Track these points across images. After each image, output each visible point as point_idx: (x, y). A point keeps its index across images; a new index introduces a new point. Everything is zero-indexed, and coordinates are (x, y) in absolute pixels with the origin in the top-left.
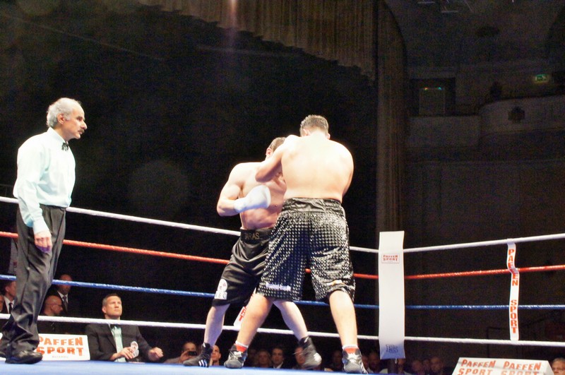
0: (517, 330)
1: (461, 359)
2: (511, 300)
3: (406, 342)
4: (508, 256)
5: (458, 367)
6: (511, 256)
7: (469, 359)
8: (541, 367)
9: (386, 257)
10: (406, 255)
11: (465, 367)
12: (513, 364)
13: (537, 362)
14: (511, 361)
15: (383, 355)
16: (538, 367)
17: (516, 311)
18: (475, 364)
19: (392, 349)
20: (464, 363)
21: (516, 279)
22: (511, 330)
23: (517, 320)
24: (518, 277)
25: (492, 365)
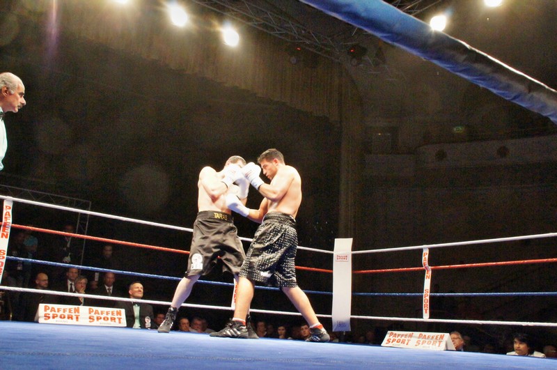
0: (428, 311)
1: (389, 332)
2: (425, 289)
3: (352, 320)
4: (423, 258)
5: (387, 337)
6: (425, 257)
7: (394, 332)
8: (444, 337)
9: (339, 257)
11: (392, 338)
12: (425, 336)
13: (442, 334)
14: (424, 333)
15: (335, 329)
16: (442, 337)
17: (428, 298)
18: (398, 336)
19: (341, 324)
20: (391, 334)
21: (428, 274)
22: (424, 311)
23: (428, 304)
24: (430, 272)
25: (411, 336)
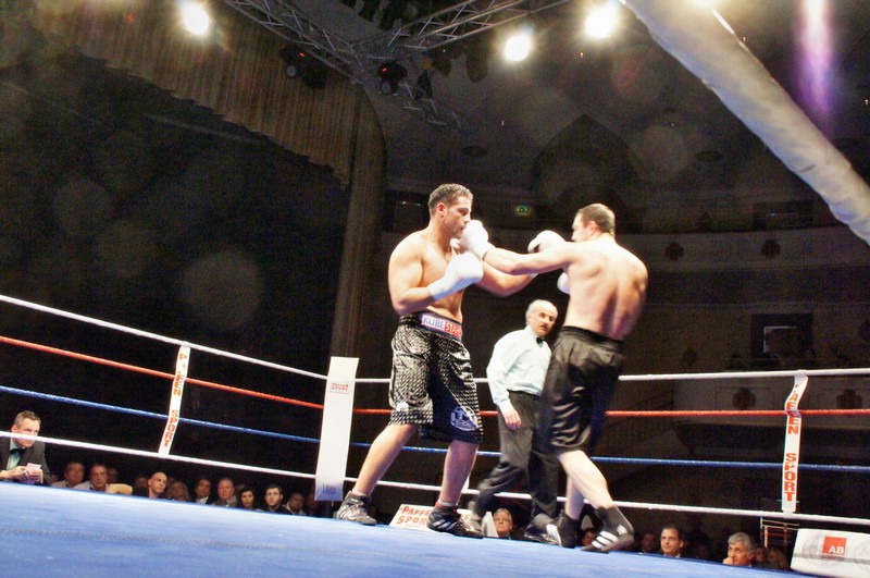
1: (403, 506)
5: (399, 514)
7: (411, 507)
9: (335, 386)
10: (358, 385)
11: (406, 515)
15: (317, 497)
18: (417, 512)
19: (329, 490)
20: (405, 509)
